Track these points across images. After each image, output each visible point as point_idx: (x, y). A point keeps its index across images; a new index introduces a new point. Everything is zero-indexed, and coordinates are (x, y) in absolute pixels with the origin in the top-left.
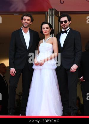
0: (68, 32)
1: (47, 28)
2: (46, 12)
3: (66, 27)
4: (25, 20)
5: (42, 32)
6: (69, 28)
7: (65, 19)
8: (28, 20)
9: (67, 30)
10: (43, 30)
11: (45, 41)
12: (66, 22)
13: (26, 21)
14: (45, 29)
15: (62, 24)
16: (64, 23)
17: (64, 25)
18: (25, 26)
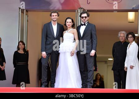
0: (86, 24)
1: (70, 22)
2: (76, 10)
3: (85, 21)
4: (53, 16)
5: (65, 25)
6: (87, 22)
7: (85, 15)
8: (56, 16)
9: (86, 23)
10: (67, 23)
11: (67, 32)
12: (86, 17)
13: (55, 17)
14: (69, 23)
15: (83, 19)
16: (84, 18)
17: (84, 20)
18: (54, 20)
